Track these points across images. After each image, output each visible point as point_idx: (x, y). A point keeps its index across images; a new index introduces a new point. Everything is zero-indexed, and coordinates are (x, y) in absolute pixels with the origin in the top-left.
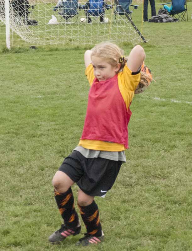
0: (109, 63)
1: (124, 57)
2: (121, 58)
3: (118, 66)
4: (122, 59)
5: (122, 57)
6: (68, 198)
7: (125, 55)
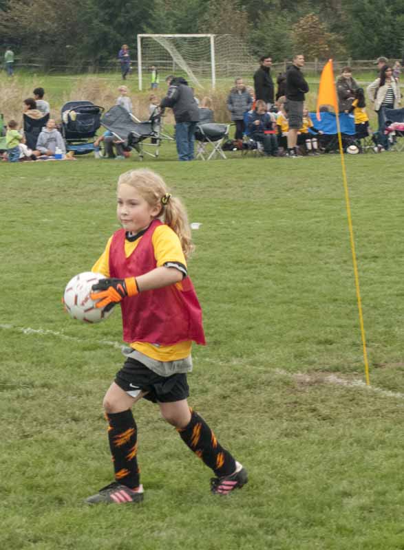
0: (146, 199)
1: (169, 196)
2: (165, 196)
3: (158, 208)
4: (165, 198)
5: (167, 195)
6: (197, 431)
7: (172, 193)
